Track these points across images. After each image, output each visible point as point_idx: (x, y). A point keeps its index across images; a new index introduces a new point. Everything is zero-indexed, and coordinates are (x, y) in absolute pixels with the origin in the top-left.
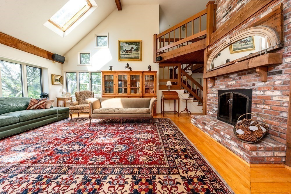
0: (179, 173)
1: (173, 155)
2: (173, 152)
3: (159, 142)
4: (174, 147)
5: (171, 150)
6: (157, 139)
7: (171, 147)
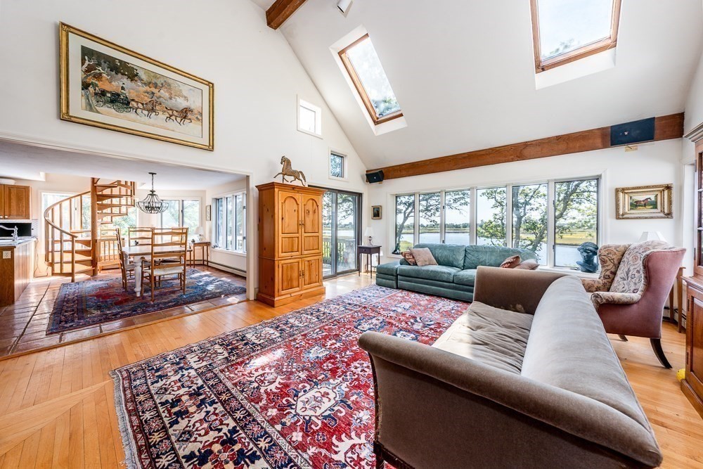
0: (196, 370)
1: (208, 390)
2: (209, 397)
3: (257, 406)
4: (208, 412)
5: (215, 398)
6: (273, 412)
7: (216, 409)
